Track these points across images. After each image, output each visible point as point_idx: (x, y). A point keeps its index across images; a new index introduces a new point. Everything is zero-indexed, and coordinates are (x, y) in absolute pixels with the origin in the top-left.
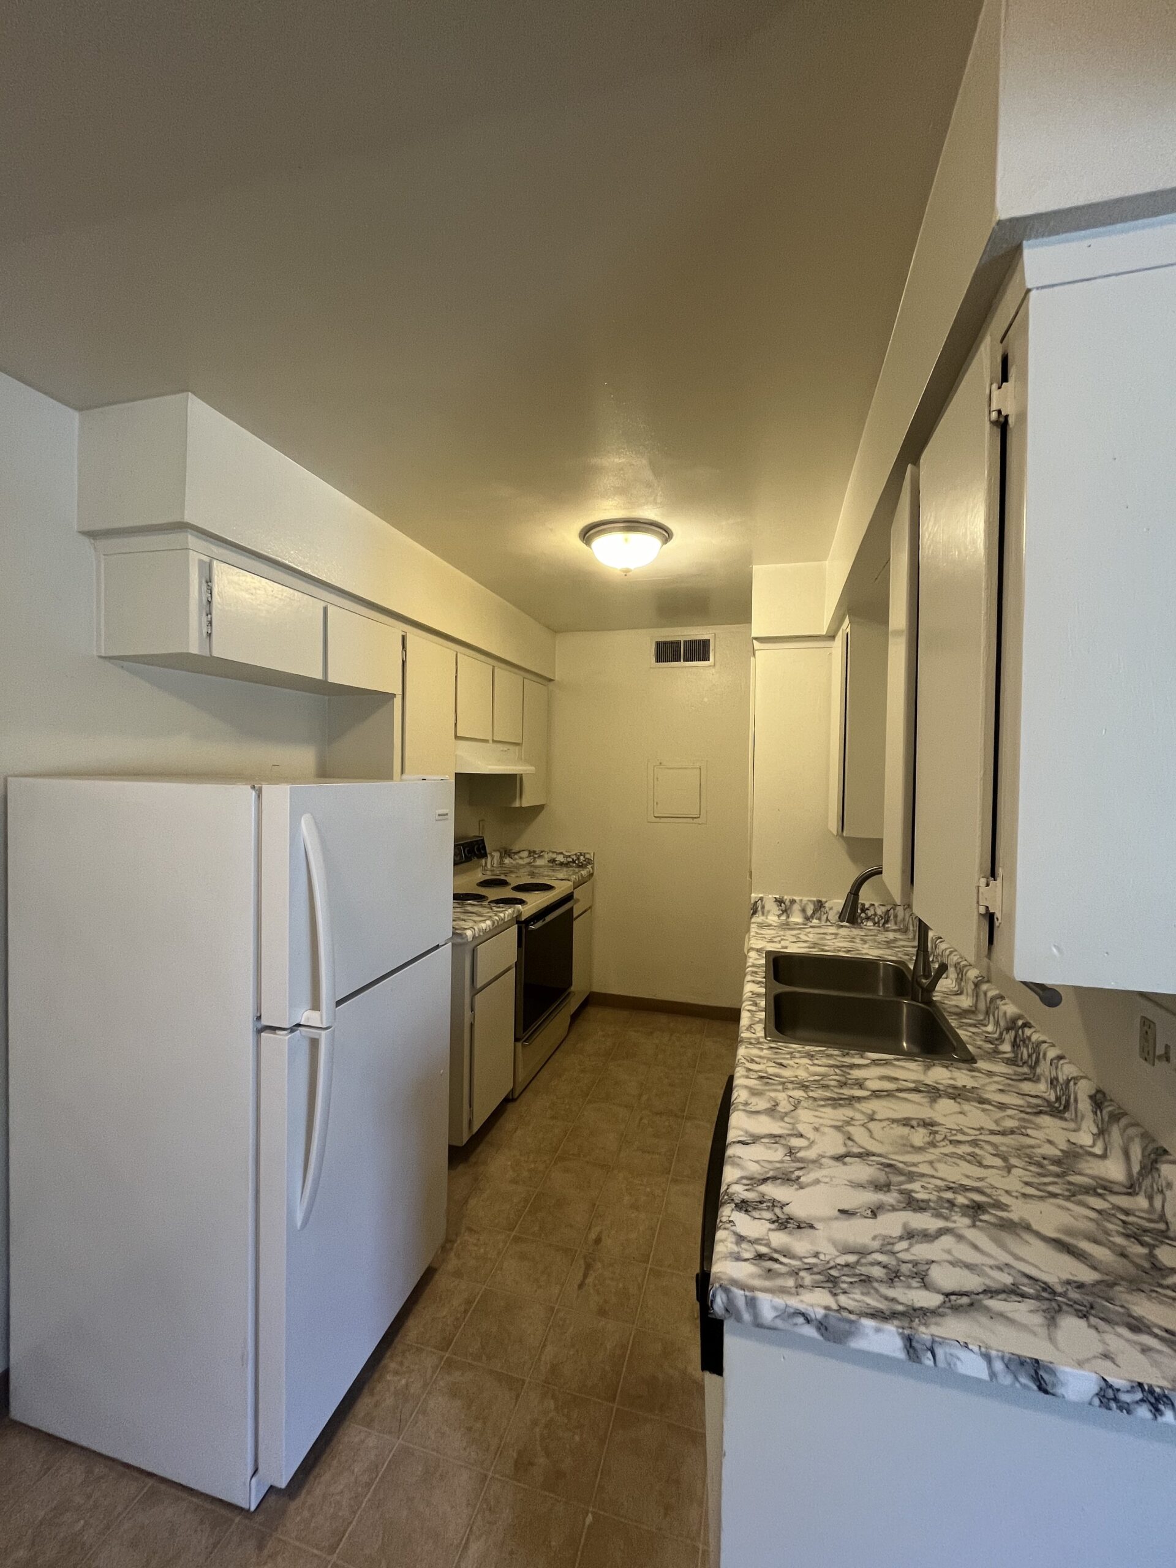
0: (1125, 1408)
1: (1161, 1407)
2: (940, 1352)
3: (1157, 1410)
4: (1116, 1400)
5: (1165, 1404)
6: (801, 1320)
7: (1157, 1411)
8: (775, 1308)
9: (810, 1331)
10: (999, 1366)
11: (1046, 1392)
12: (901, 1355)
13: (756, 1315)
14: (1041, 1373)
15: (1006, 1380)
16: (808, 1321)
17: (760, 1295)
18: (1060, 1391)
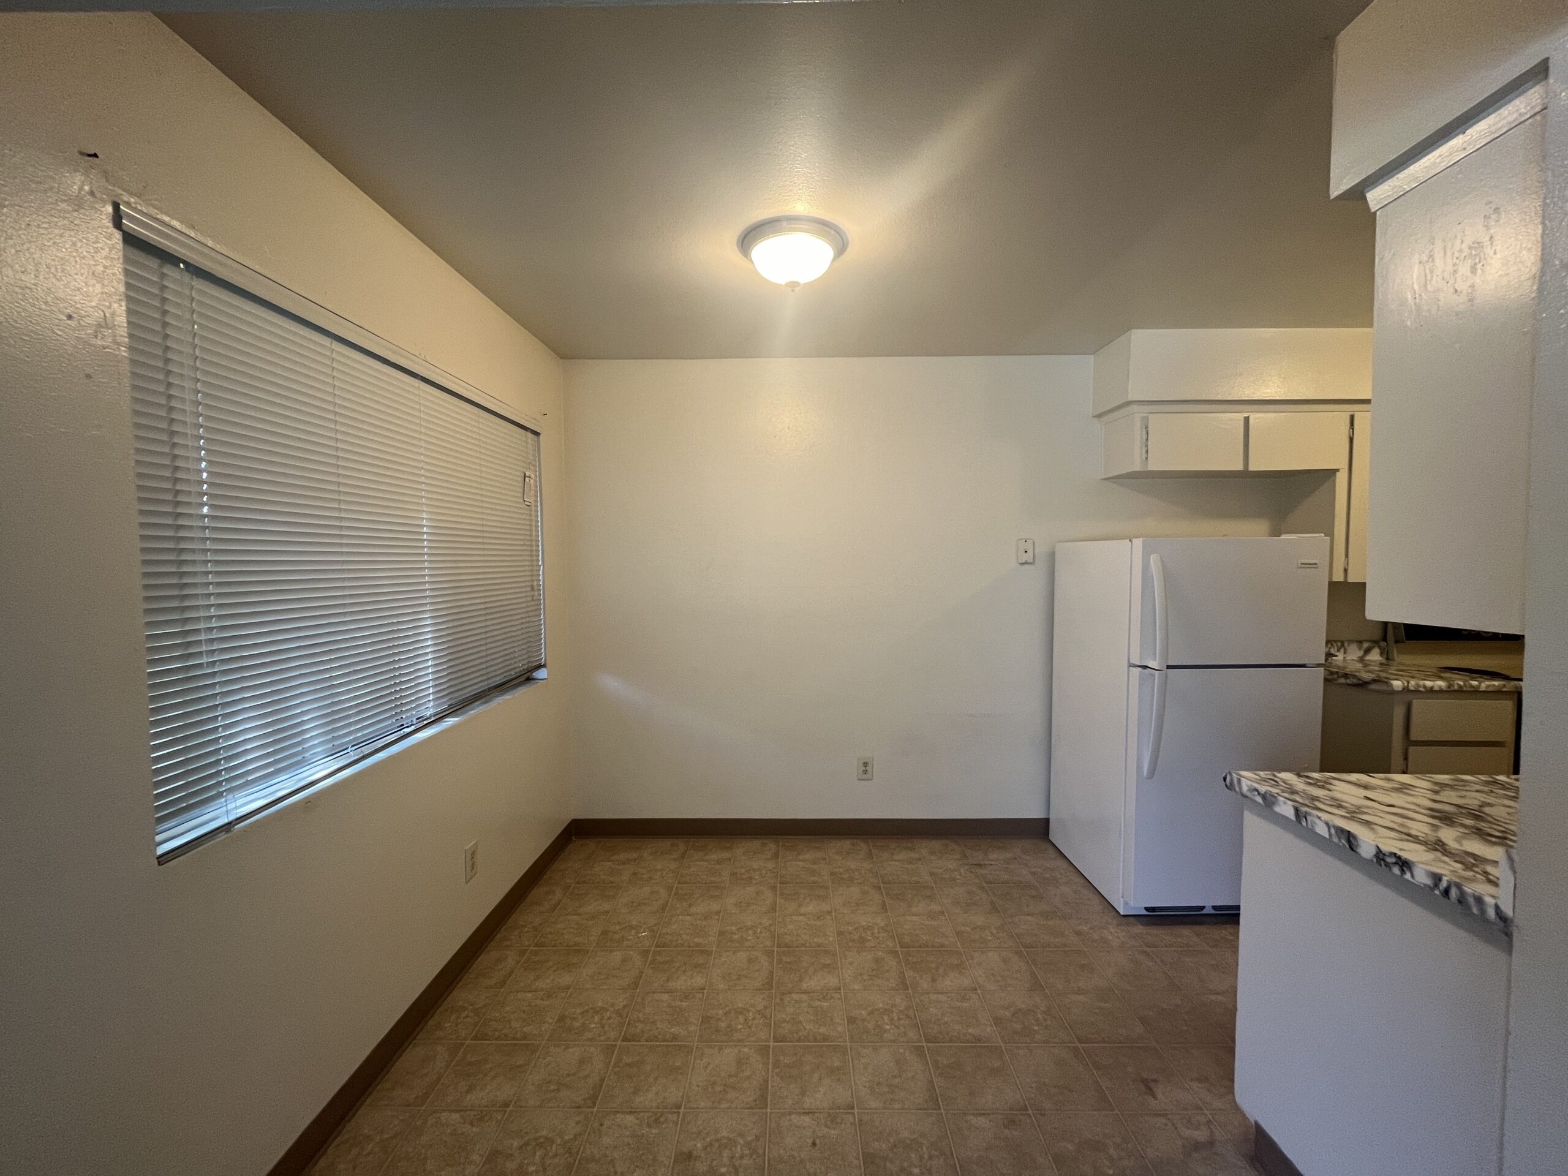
0: (1387, 865)
1: (1405, 869)
2: (1309, 818)
3: (1403, 870)
4: (1383, 860)
5: (1406, 867)
6: (1256, 793)
7: (1403, 872)
8: (1247, 786)
9: (1259, 799)
10: (1333, 831)
11: (1352, 850)
12: (1293, 818)
13: (1240, 788)
14: (1351, 839)
15: (1336, 840)
16: (1259, 794)
17: (1242, 779)
18: (1360, 850)
